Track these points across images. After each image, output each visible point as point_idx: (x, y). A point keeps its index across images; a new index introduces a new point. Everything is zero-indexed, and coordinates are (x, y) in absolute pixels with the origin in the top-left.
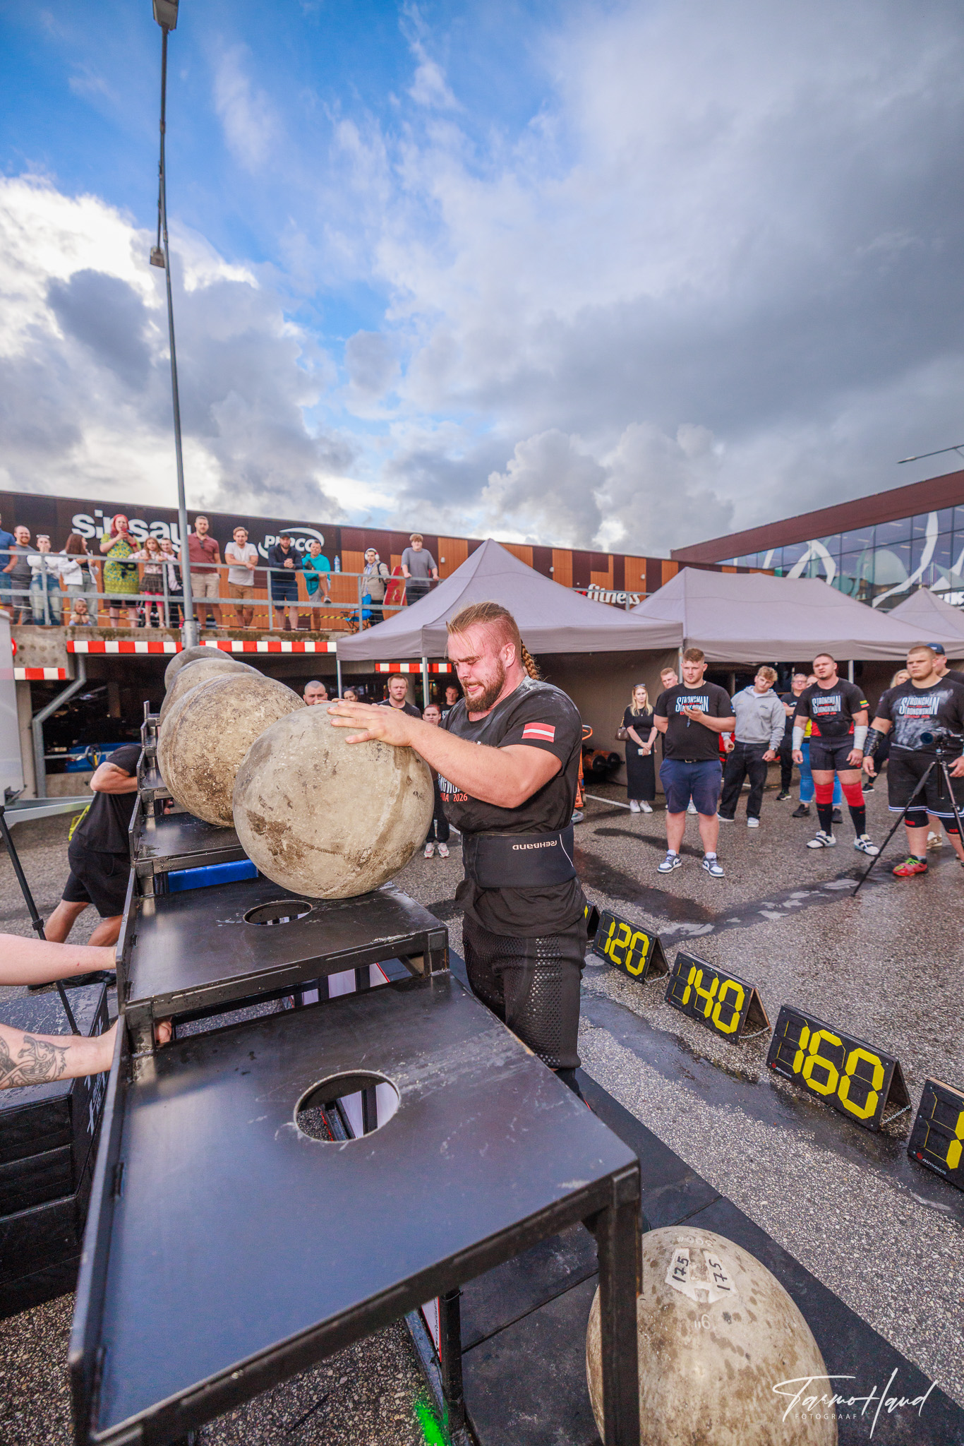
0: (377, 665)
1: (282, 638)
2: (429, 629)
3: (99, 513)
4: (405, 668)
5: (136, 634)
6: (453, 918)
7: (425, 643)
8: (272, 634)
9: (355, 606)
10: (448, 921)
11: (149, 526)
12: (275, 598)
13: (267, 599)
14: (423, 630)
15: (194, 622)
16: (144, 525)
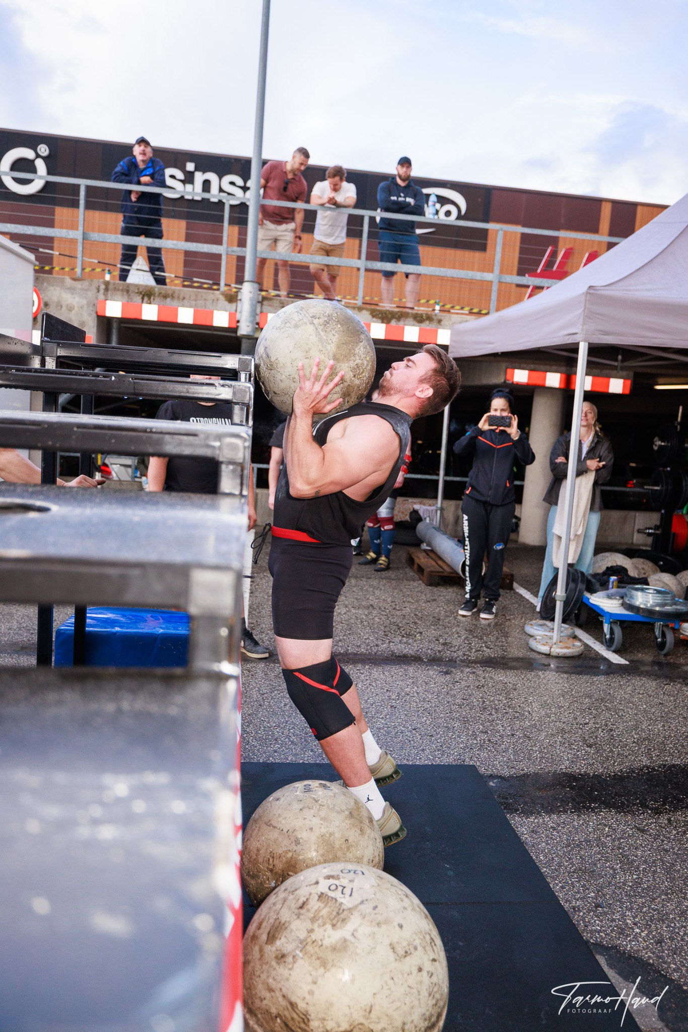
0: (509, 371)
1: (373, 316)
2: (600, 292)
3: (190, 167)
4: (553, 380)
5: (181, 297)
6: (565, 812)
7: (589, 316)
8: (360, 309)
9: (488, 276)
10: (555, 817)
11: (245, 182)
12: (369, 257)
13: (359, 258)
14: (587, 293)
15: (256, 286)
16: (239, 181)
